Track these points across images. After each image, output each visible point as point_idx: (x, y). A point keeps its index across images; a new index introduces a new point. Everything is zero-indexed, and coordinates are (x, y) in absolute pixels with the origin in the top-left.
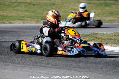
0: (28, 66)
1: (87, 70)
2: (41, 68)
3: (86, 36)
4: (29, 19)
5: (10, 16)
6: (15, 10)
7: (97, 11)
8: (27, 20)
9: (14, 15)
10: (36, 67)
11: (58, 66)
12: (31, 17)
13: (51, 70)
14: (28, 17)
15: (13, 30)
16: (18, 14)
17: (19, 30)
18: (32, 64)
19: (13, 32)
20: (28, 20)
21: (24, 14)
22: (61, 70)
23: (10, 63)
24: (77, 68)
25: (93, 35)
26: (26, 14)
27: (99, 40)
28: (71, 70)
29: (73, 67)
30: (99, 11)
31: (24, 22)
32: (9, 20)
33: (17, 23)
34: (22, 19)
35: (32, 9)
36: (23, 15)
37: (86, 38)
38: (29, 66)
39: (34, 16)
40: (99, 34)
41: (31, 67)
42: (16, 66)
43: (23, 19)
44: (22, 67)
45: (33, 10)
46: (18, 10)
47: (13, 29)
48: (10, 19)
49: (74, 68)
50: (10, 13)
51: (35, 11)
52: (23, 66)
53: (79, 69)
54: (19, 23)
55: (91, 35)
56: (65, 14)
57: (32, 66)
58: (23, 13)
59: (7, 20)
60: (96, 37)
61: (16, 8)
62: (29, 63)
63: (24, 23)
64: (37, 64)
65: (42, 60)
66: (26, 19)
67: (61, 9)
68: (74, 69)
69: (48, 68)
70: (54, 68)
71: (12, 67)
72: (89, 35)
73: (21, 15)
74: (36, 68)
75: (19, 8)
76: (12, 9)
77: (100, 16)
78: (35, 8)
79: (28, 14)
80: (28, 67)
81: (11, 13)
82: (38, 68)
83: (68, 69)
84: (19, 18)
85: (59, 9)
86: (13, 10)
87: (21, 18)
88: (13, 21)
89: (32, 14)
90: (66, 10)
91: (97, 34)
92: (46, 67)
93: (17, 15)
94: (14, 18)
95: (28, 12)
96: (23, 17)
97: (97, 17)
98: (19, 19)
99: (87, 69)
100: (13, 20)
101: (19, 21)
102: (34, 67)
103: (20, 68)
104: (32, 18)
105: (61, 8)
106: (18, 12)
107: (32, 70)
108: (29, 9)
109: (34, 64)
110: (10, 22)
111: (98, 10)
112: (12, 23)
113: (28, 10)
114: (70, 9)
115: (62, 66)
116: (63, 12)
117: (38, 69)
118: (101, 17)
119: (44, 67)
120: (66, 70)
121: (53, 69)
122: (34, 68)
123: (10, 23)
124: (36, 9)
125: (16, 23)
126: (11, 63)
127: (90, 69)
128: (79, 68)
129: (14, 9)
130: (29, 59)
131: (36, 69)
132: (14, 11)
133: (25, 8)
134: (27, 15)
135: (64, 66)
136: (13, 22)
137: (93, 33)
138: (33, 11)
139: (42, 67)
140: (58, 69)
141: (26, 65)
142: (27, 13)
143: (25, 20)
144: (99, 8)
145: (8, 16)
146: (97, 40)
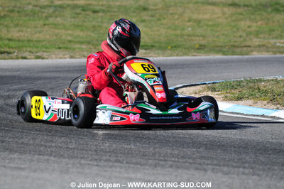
0: (95, 163)
1: (247, 171)
2: (129, 167)
3: (233, 87)
4: (84, 46)
5: (39, 41)
6: (48, 25)
7: (254, 24)
8: (79, 48)
9: (48, 36)
10: (115, 164)
11: (172, 163)
12: (89, 43)
13: (155, 172)
14: (82, 43)
15: (48, 75)
16: (56, 36)
17: (62, 75)
18: (104, 158)
19: (47, 81)
20: (82, 50)
21: (71, 35)
22: (179, 171)
23: (51, 155)
24: (220, 166)
25: (252, 85)
26: (76, 34)
27: (265, 95)
28: (205, 170)
29: (208, 164)
30: (259, 23)
31: (72, 54)
32: (34, 50)
33: (56, 58)
34: (67, 48)
35: (90, 21)
36: (69, 38)
37: (233, 91)
38: (99, 164)
39: (97, 40)
40: (264, 81)
41: (105, 166)
42: (67, 164)
43: (70, 48)
44: (81, 164)
45: (94, 23)
46: (56, 26)
47: (46, 72)
48: (37, 48)
49: (213, 165)
50: (36, 33)
51: (99, 26)
52: (83, 162)
53: (225, 169)
54: (61, 58)
55: (245, 84)
56: (174, 32)
57: (106, 163)
58: (70, 32)
59: (31, 49)
60: (259, 88)
61: (51, 20)
62: (97, 155)
63: (72, 57)
64: (117, 156)
65: (129, 147)
66: (78, 46)
67: (164, 21)
68: (213, 169)
69: (147, 167)
70: (163, 166)
71: (56, 165)
72: (239, 84)
73: (64, 37)
74: (116, 167)
75: (59, 19)
76: (42, 22)
77: (262, 36)
78: (99, 20)
79: (81, 34)
80: (97, 165)
81: (40, 32)
82: (121, 168)
83: (197, 169)
84: (61, 46)
85: (159, 20)
86: (45, 25)
87: (65, 46)
88: (44, 52)
89: (92, 34)
90: (176, 22)
91: (260, 81)
92: (141, 165)
93: (55, 38)
94: (48, 45)
95: (82, 30)
96: (70, 41)
97: (255, 40)
98: (60, 48)
99: (244, 168)
100: (44, 49)
101: (61, 53)
102: (110, 164)
103: (77, 168)
104: (93, 45)
105: (164, 19)
106: (57, 31)
107: (106, 171)
108: (84, 21)
109: (111, 158)
110: (38, 54)
111: (257, 22)
112: (43, 58)
113: (80, 23)
114: (187, 19)
115: (181, 160)
116: (169, 28)
117: (123, 170)
118: (264, 38)
119: (136, 163)
120: (192, 172)
121: (159, 168)
122: (111, 167)
123: (38, 57)
124: (102, 22)
125: (54, 56)
126: (53, 155)
127: (252, 168)
128: (224, 165)
129: (47, 22)
130: (96, 145)
131: (118, 169)
132: (46, 27)
133: (73, 20)
134: (78, 36)
135: (186, 162)
136: (45, 55)
137: (248, 79)
138: (94, 26)
139: (132, 166)
140: (171, 169)
141: (90, 160)
142: (78, 33)
143: (74, 49)
144: (258, 18)
145: (32, 41)
146: (261, 96)
